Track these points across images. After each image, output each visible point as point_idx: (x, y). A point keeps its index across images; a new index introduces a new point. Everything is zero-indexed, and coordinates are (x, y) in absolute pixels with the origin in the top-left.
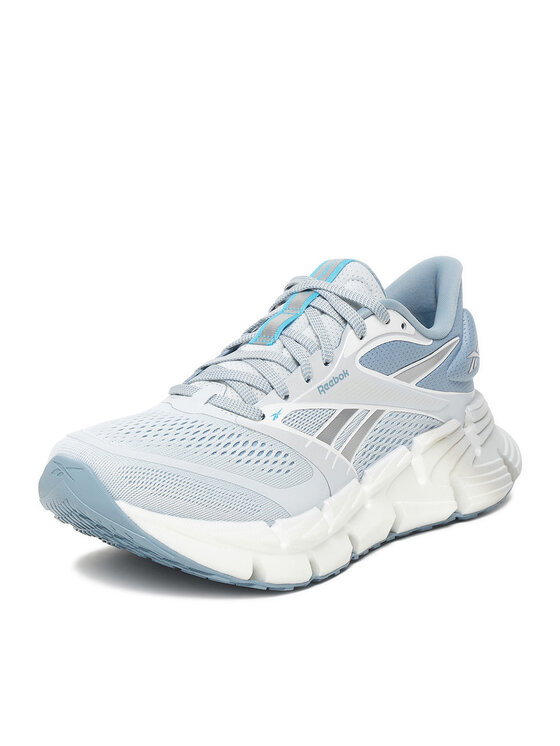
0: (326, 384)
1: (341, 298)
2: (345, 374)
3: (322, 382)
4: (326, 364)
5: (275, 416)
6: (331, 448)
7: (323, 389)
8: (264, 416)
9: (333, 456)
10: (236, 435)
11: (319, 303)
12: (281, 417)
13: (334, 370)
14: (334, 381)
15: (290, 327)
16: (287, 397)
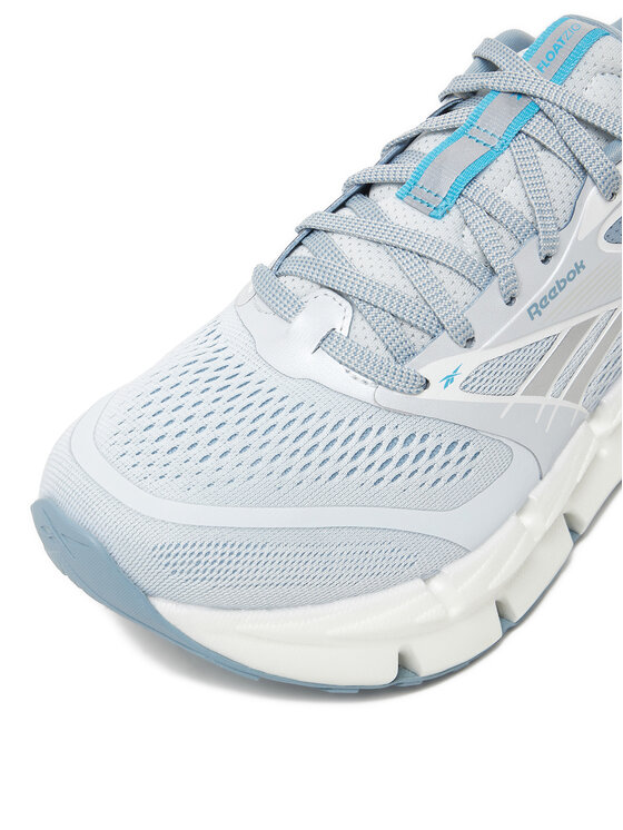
0: (545, 298)
1: (579, 119)
2: (579, 267)
3: (535, 297)
4: (546, 259)
5: (449, 380)
6: (548, 399)
7: (535, 310)
8: (427, 383)
9: (549, 408)
10: (375, 430)
11: (537, 126)
12: (458, 380)
13: (558, 267)
14: (560, 285)
15: (480, 180)
16: (471, 340)
